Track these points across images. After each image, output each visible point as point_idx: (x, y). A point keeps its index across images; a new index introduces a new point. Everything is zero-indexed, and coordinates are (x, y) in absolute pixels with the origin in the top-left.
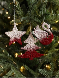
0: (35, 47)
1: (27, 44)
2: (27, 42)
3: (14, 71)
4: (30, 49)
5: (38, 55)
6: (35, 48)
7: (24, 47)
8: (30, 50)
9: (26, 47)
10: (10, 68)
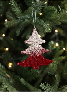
0: (41, 50)
1: (30, 45)
2: (29, 43)
3: (6, 87)
4: (34, 53)
5: (45, 62)
6: (41, 52)
7: (25, 50)
8: (35, 55)
9: (28, 50)
10: (1, 82)
